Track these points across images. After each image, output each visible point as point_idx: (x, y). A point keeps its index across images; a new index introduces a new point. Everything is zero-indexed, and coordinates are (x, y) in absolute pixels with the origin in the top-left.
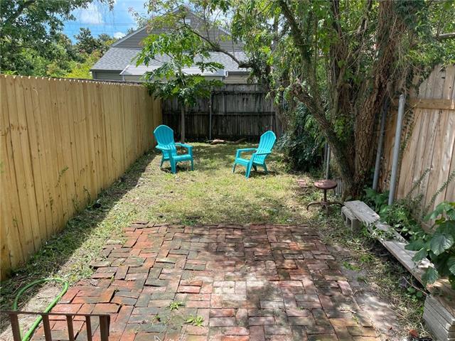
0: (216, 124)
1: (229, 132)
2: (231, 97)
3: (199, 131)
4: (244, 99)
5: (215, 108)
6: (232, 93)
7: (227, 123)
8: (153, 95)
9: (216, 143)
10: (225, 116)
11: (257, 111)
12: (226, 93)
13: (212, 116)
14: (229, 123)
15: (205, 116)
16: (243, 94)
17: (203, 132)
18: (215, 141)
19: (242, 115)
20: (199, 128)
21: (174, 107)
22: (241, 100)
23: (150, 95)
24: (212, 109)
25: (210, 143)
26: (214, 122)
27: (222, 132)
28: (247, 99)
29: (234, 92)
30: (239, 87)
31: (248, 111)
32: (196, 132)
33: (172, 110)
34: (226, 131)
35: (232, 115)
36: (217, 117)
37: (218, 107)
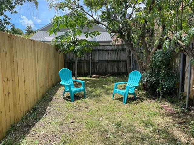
0: (94, 66)
1: (101, 71)
2: (102, 52)
3: (84, 71)
4: (109, 53)
5: (93, 58)
6: (102, 50)
7: (99, 66)
8: (59, 50)
9: (94, 77)
10: (99, 62)
11: (116, 59)
12: (99, 50)
13: (92, 62)
14: (101, 66)
15: (88, 62)
16: (108, 50)
17: (86, 71)
18: (93, 76)
19: (108, 61)
20: (85, 69)
21: (70, 58)
22: (107, 53)
23: (57, 50)
24: (91, 58)
25: (91, 77)
26: (93, 65)
27: (97, 71)
28: (110, 53)
29: (103, 49)
30: (106, 46)
31: (111, 59)
32: (83, 71)
33: (69, 60)
34: (99, 70)
35: (103, 62)
36: (94, 63)
37: (94, 58)
